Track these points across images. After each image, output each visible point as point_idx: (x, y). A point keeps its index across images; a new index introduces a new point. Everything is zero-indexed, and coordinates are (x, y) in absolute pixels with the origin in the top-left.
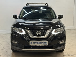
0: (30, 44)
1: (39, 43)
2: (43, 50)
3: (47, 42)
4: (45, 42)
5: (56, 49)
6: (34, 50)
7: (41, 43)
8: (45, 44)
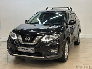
0: (18, 50)
1: (26, 49)
2: (32, 57)
3: (34, 49)
4: (32, 49)
5: (45, 57)
6: (23, 56)
7: (28, 49)
8: (31, 51)
